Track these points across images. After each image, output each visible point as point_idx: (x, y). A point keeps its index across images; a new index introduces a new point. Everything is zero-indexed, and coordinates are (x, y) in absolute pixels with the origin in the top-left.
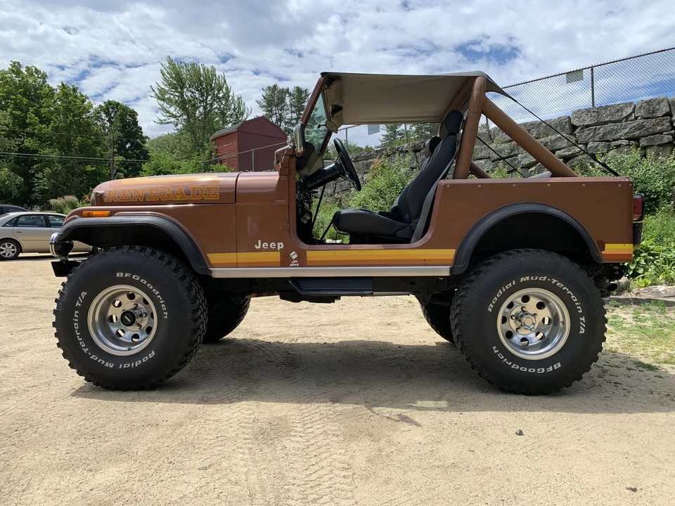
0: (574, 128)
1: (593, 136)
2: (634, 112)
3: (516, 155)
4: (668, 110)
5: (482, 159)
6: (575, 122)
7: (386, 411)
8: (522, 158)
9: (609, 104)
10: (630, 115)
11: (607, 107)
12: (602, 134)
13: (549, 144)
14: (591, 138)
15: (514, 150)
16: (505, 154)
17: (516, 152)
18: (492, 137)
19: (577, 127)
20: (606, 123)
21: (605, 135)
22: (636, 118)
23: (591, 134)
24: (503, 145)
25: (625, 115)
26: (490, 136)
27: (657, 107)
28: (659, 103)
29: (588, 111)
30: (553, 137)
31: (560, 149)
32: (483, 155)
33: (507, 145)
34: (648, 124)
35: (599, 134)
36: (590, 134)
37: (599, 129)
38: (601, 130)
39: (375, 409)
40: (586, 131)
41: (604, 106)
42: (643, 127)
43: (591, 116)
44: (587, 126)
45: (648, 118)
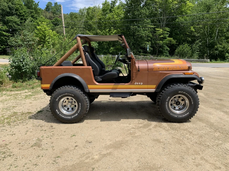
7: (113, 101)
39: (114, 101)
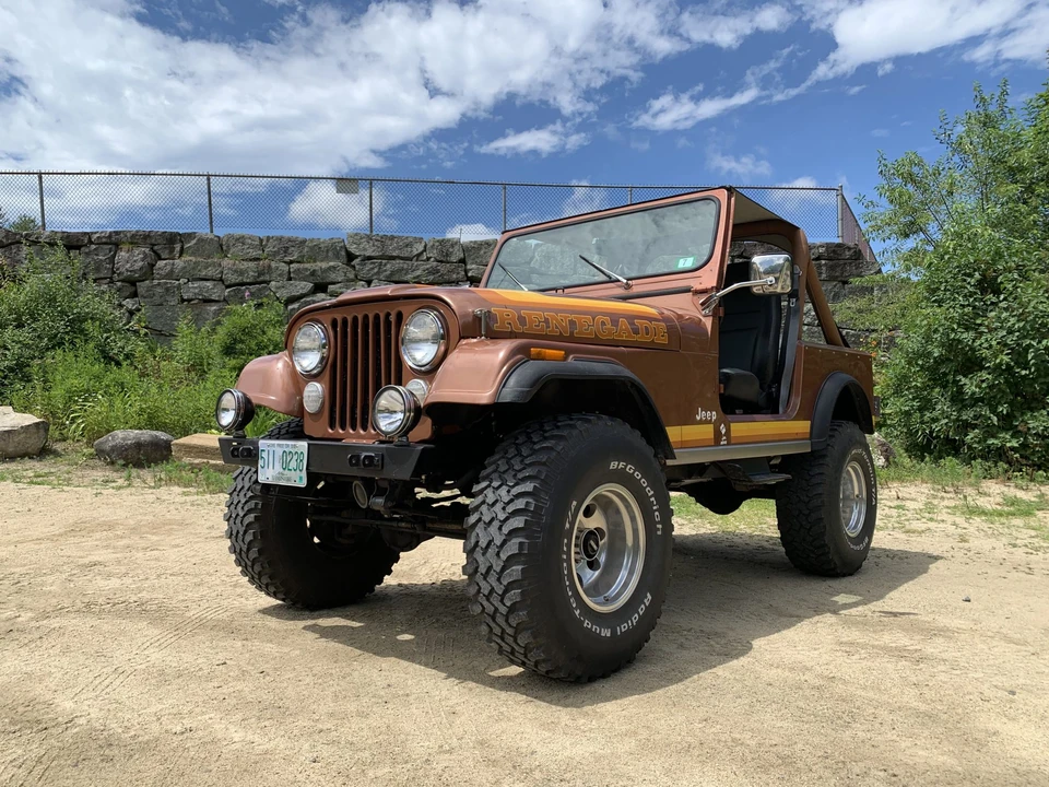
0: (350, 257)
1: (378, 273)
2: (425, 250)
3: (268, 282)
4: (462, 255)
5: (208, 280)
6: (353, 249)
8: (278, 288)
9: (395, 234)
10: (422, 253)
11: (392, 238)
12: (388, 272)
13: (319, 273)
14: (375, 274)
15: (263, 274)
16: (247, 278)
17: (267, 278)
18: (225, 248)
19: (357, 257)
20: (393, 258)
21: (392, 273)
22: (428, 259)
23: (376, 270)
24: (245, 263)
25: (416, 252)
26: (221, 246)
27: (451, 250)
28: (452, 246)
29: (369, 238)
30: (324, 265)
31: (334, 283)
32: (210, 274)
33: (252, 264)
34: (443, 268)
35: (385, 271)
36: (373, 269)
37: (385, 265)
38: (388, 266)
40: (369, 266)
41: (389, 234)
42: (438, 271)
43: (374, 245)
44: (370, 258)
45: (441, 262)
